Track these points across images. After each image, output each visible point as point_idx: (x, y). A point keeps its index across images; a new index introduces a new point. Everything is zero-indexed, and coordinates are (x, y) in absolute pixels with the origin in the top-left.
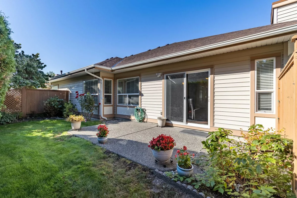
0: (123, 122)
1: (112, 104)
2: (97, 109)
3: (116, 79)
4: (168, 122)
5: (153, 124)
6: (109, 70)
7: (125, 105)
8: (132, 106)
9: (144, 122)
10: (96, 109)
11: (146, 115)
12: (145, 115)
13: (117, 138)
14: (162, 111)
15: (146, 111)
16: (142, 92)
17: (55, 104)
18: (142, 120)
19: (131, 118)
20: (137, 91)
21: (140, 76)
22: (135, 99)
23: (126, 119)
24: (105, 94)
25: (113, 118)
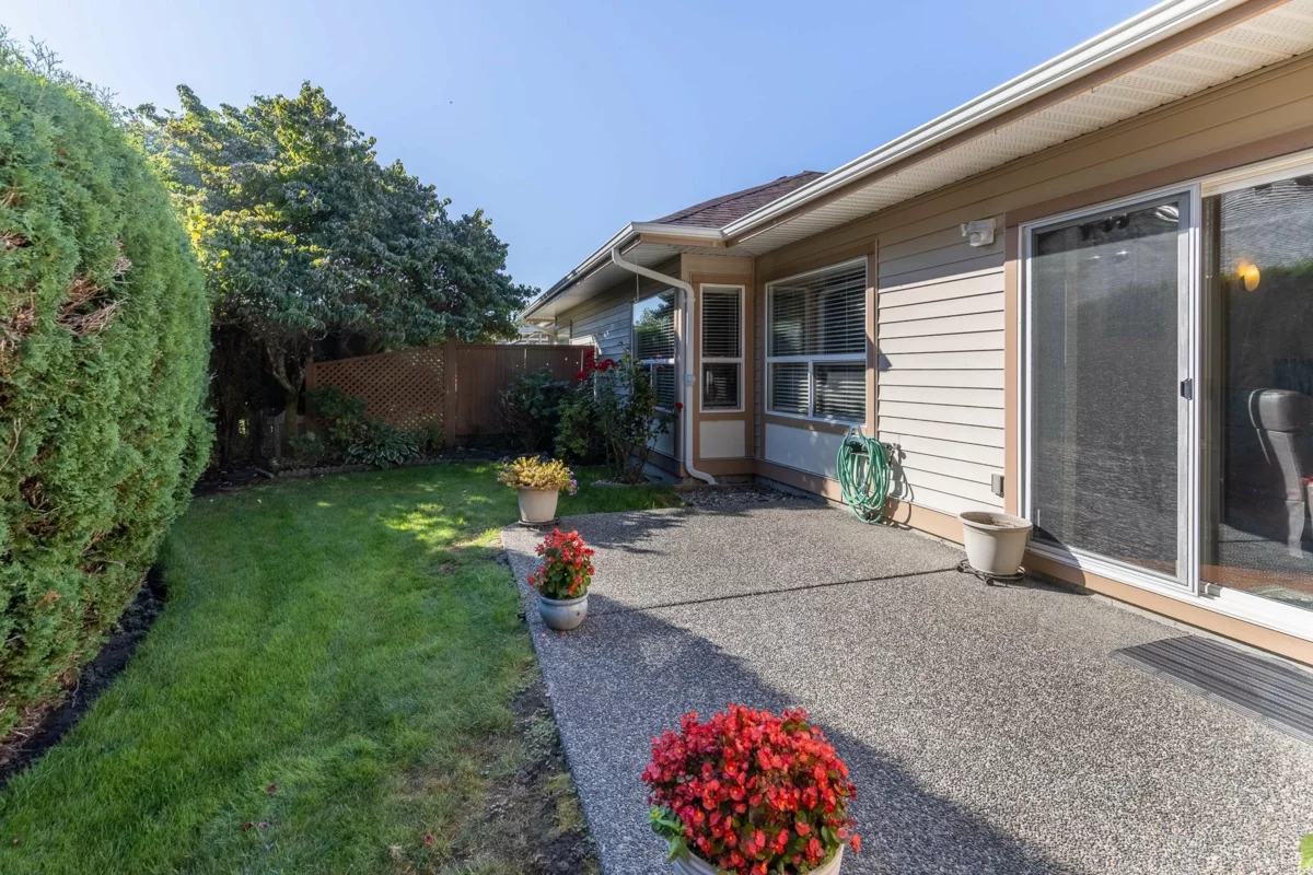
0: (776, 512)
1: (743, 410)
2: (667, 432)
3: (763, 283)
4: (1044, 551)
5: (947, 543)
6: (710, 242)
7: (801, 417)
8: (829, 424)
9: (896, 525)
10: (662, 431)
11: (904, 485)
12: (898, 485)
13: (653, 612)
14: (1002, 473)
15: (904, 463)
16: (885, 348)
17: (532, 403)
18: (882, 513)
19: (826, 492)
20: (858, 341)
21: (870, 254)
22: (847, 383)
23: (805, 494)
24: (702, 360)
25: (743, 479)
